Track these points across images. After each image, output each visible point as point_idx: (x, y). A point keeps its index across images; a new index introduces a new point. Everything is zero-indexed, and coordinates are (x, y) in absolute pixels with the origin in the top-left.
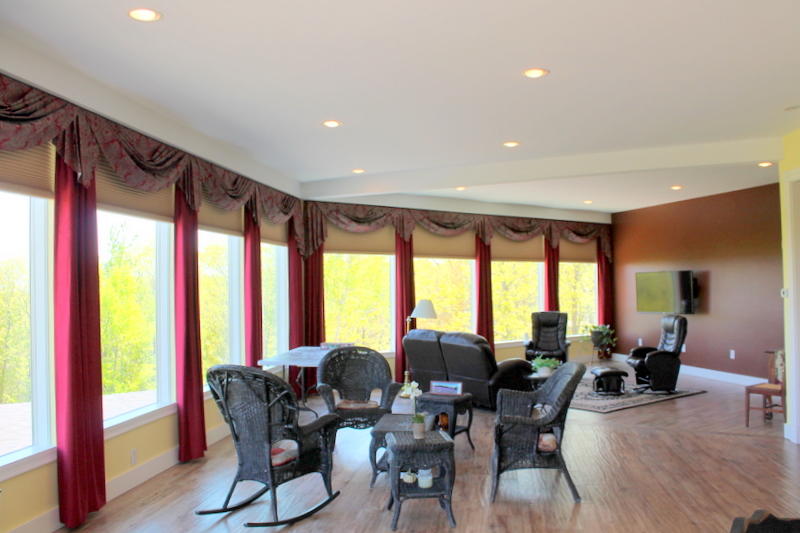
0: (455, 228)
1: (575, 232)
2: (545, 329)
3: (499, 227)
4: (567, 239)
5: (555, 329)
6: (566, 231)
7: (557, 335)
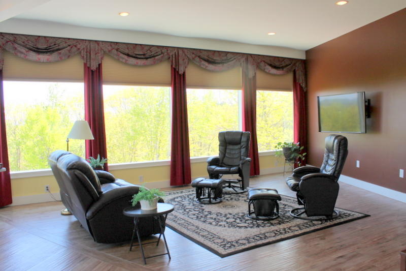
0: (147, 58)
1: (270, 65)
2: (231, 147)
3: (193, 59)
4: (263, 71)
5: (239, 146)
6: (262, 64)
7: (241, 152)
